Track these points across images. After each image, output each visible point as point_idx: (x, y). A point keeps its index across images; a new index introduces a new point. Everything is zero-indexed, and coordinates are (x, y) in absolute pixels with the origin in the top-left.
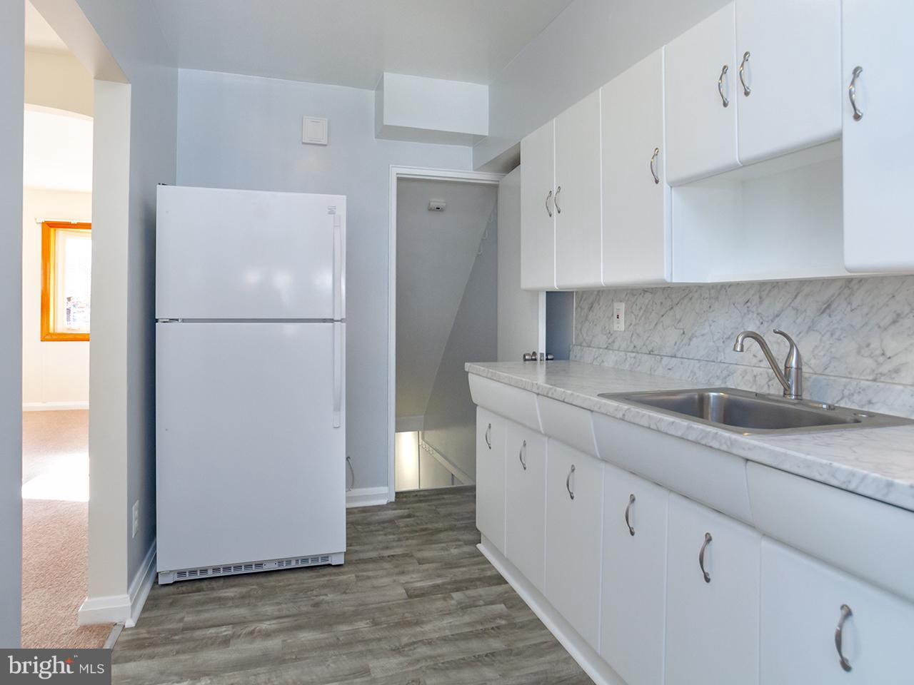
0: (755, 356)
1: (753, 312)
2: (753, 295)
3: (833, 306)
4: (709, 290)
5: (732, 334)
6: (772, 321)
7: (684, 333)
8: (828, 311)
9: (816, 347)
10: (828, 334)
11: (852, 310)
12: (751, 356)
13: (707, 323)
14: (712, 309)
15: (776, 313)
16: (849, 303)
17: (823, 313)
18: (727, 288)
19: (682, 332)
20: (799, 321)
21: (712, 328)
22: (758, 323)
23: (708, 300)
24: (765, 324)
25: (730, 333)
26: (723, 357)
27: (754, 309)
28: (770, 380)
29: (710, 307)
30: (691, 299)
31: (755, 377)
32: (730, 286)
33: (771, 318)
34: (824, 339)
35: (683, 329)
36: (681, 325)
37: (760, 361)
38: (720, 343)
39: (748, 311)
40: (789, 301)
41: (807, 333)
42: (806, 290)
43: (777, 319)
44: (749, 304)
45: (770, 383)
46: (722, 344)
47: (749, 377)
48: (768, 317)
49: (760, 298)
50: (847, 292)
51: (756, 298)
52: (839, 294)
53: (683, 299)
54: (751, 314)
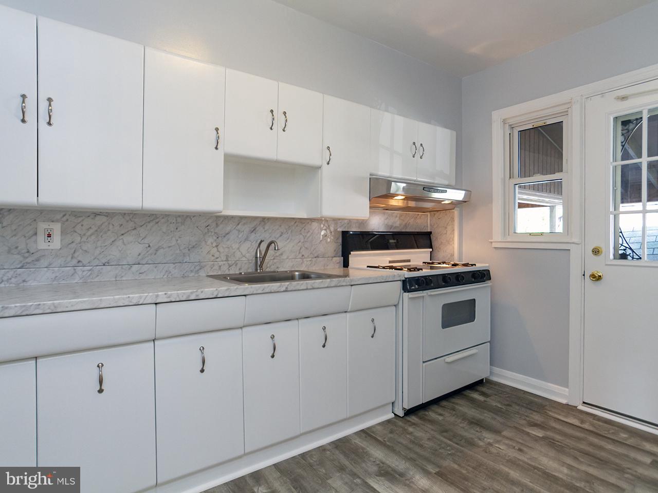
0: (213, 256)
1: (212, 232)
2: (212, 223)
3: (257, 229)
4: (176, 218)
5: (196, 244)
6: (224, 237)
7: (149, 246)
8: (254, 231)
9: (249, 248)
10: (255, 242)
11: (265, 231)
12: (211, 256)
13: (174, 239)
14: (178, 230)
15: (227, 232)
16: (264, 228)
17: (252, 232)
18: (192, 217)
19: (147, 245)
20: (240, 236)
21: (178, 242)
22: (215, 238)
23: (174, 225)
24: (220, 238)
25: (194, 244)
26: (188, 259)
27: (212, 230)
28: (229, 267)
29: (177, 229)
30: (157, 223)
31: (220, 267)
32: (194, 217)
33: (223, 235)
34: (253, 244)
35: (149, 244)
36: (146, 241)
37: (217, 258)
38: (186, 251)
39: (208, 231)
40: (235, 226)
41: (244, 242)
42: (244, 221)
43: (228, 235)
44: (209, 227)
45: (230, 268)
46: (187, 251)
47: (216, 267)
48: (222, 234)
49: (217, 224)
50: (263, 223)
51: (214, 225)
52: (259, 224)
53: (149, 222)
54: (210, 233)
